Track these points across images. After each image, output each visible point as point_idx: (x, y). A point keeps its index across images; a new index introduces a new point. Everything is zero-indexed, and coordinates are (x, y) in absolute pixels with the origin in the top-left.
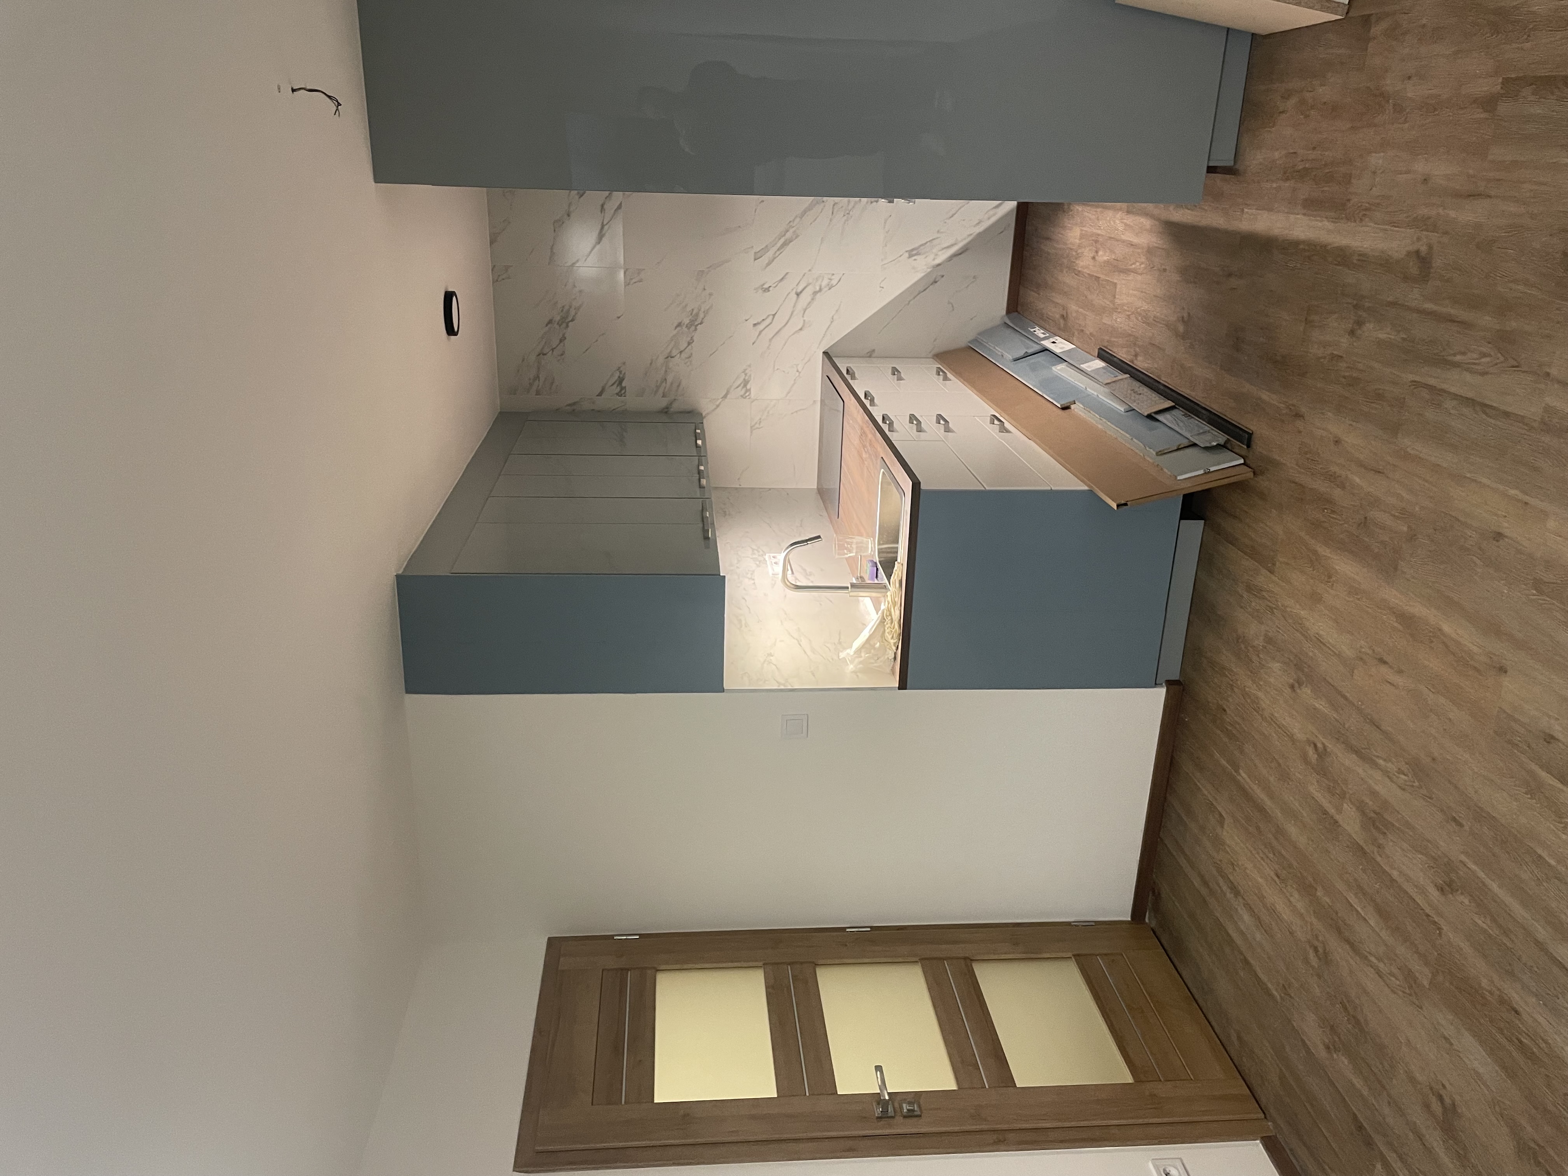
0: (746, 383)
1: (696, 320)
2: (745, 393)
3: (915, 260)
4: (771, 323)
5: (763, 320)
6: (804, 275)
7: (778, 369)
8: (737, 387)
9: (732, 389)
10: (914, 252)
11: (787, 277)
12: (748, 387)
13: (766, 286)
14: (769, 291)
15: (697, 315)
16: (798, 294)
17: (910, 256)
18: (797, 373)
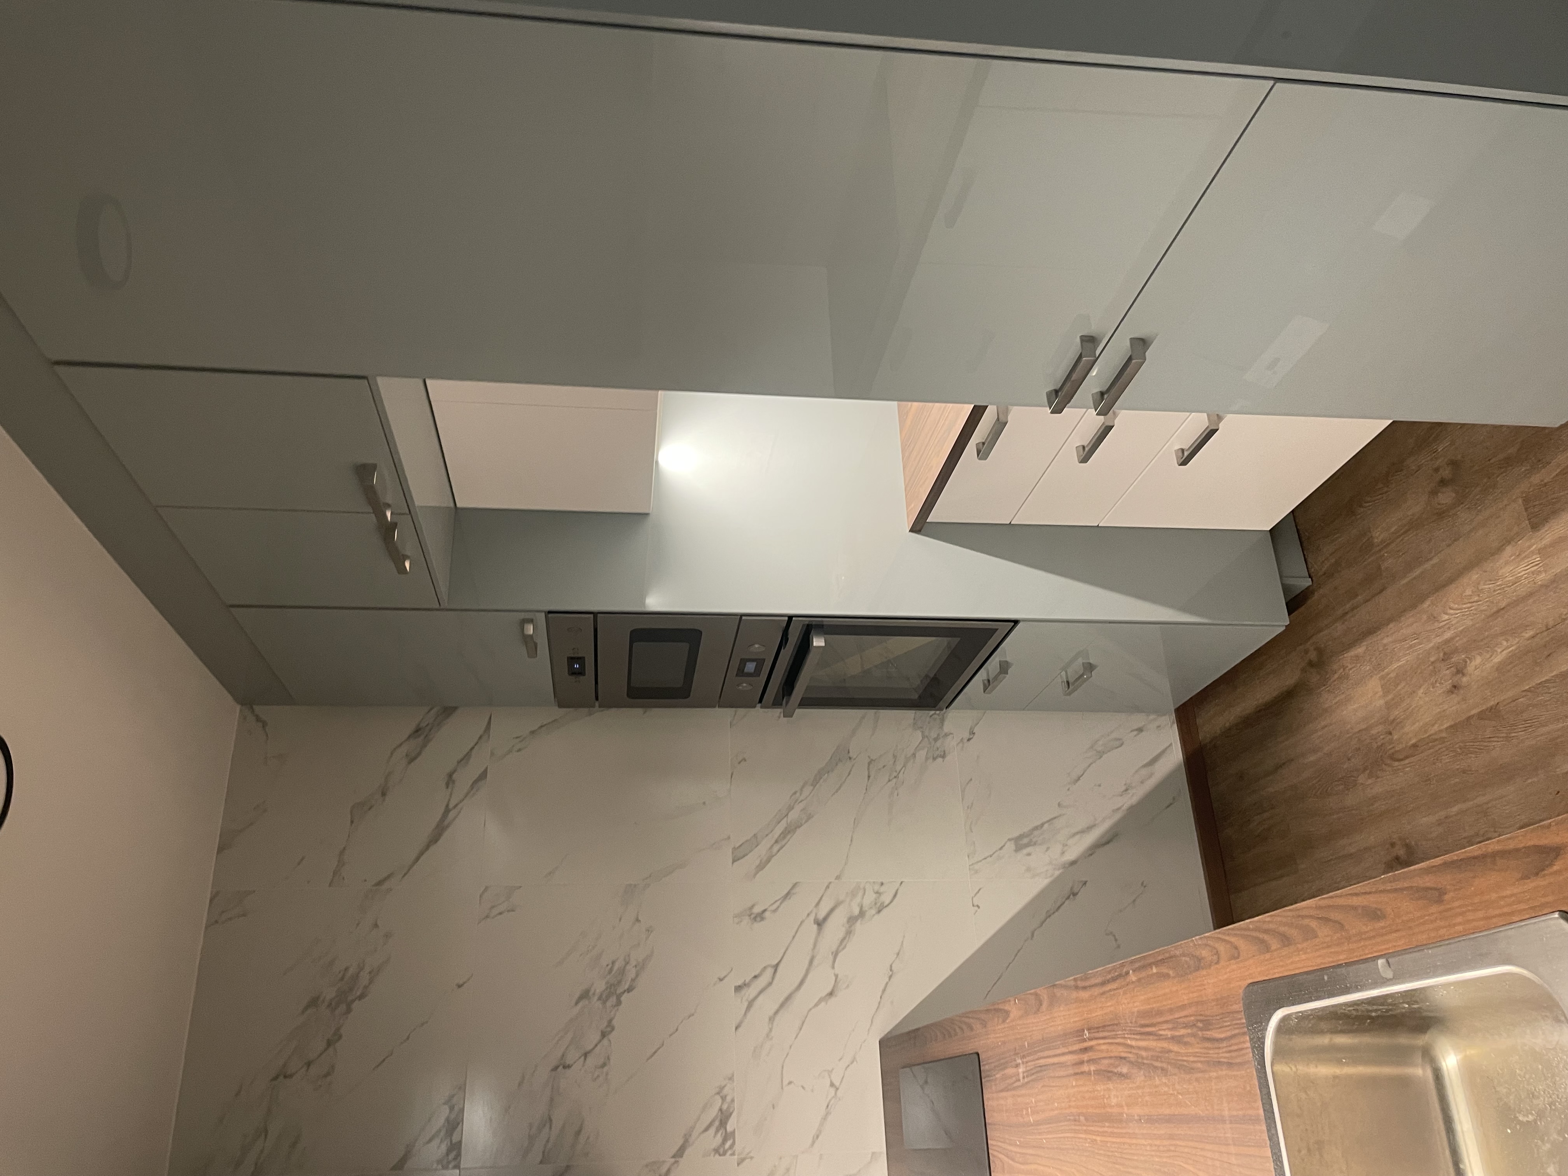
0: (724, 1118)
1: (620, 982)
2: (724, 1141)
3: (1029, 854)
4: (770, 984)
5: (755, 977)
6: (828, 887)
7: (790, 1083)
8: (706, 1129)
9: (695, 1134)
10: (1025, 841)
11: (794, 891)
12: (729, 1128)
13: (757, 910)
14: (762, 919)
15: (622, 971)
16: (820, 924)
17: (1018, 848)
18: (832, 1091)
